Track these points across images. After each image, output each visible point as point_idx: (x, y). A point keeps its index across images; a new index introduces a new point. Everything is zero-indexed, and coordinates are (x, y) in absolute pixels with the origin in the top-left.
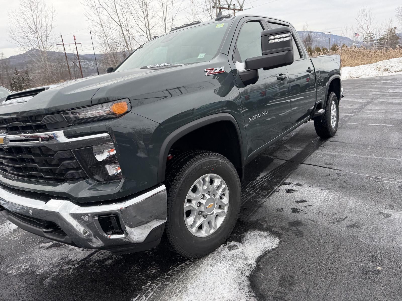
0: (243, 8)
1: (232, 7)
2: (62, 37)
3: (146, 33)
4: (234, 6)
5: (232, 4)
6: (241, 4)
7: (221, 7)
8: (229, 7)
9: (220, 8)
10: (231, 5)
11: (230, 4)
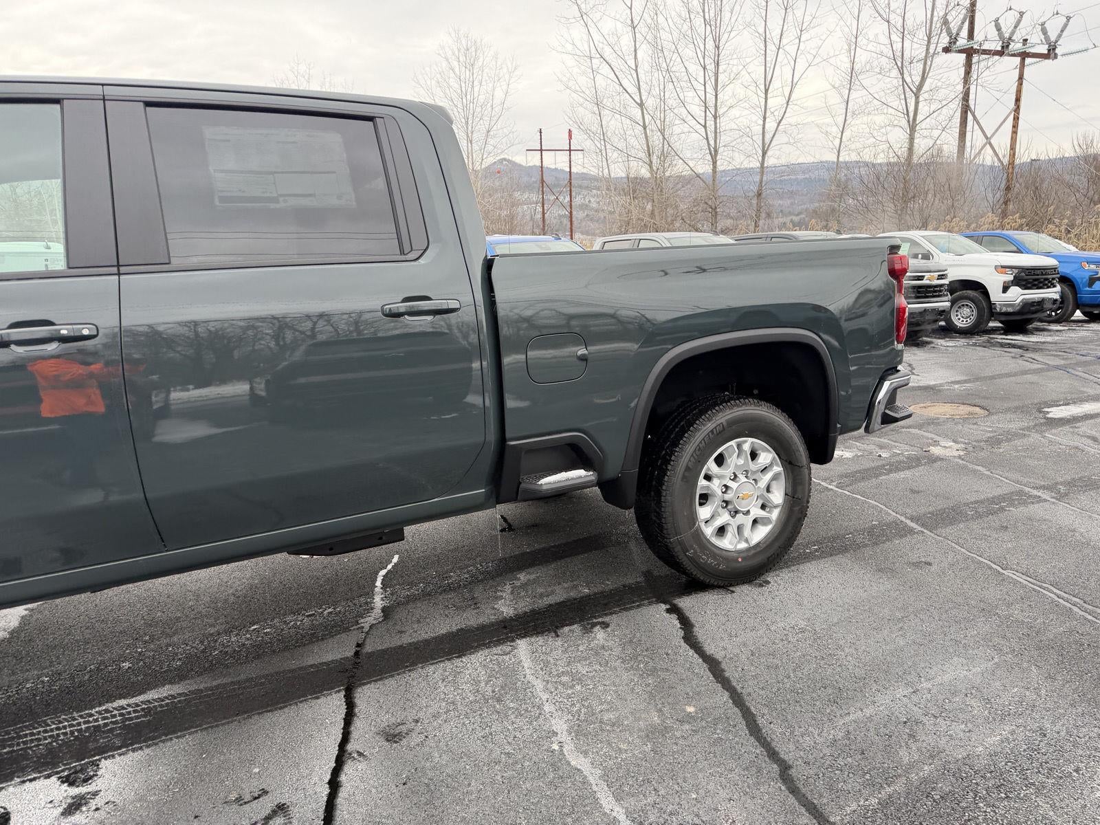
0: (1057, 51)
1: (1016, 46)
2: (541, 132)
3: (705, 127)
4: (1024, 45)
5: (1018, 36)
6: (1053, 39)
7: (975, 47)
8: (1005, 46)
9: (969, 53)
10: (1013, 41)
11: (1010, 38)
